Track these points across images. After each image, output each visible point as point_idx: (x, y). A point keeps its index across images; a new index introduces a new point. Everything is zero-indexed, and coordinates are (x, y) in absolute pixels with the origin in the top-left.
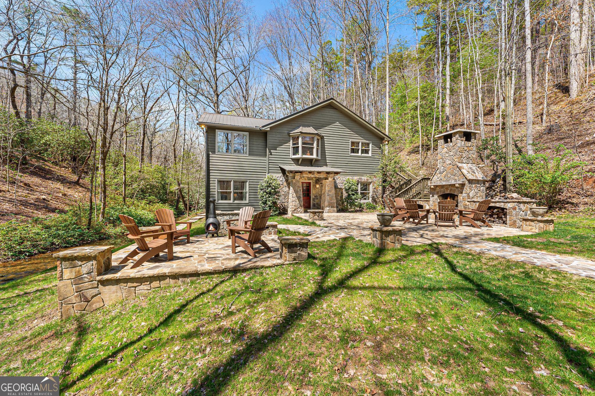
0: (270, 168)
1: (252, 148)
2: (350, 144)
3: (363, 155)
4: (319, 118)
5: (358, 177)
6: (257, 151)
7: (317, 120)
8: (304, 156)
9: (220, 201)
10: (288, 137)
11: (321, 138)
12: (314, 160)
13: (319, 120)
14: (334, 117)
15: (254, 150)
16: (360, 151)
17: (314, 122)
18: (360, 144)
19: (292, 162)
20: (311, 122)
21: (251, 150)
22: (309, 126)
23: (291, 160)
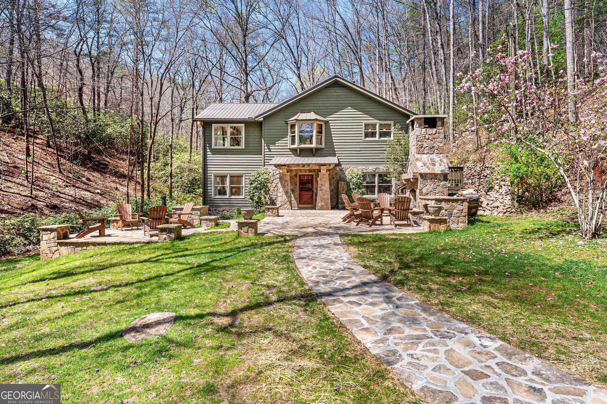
0: (266, 161)
1: (247, 140)
2: (363, 127)
3: (382, 139)
4: (323, 99)
5: (375, 167)
6: (253, 142)
7: (320, 102)
8: (303, 146)
9: (217, 197)
10: (285, 125)
11: (325, 123)
12: (314, 150)
13: (322, 102)
14: (341, 96)
15: (250, 142)
16: (377, 135)
17: (316, 105)
18: (378, 126)
19: (291, 153)
20: (313, 105)
21: (247, 142)
22: (309, 111)
23: (289, 150)
